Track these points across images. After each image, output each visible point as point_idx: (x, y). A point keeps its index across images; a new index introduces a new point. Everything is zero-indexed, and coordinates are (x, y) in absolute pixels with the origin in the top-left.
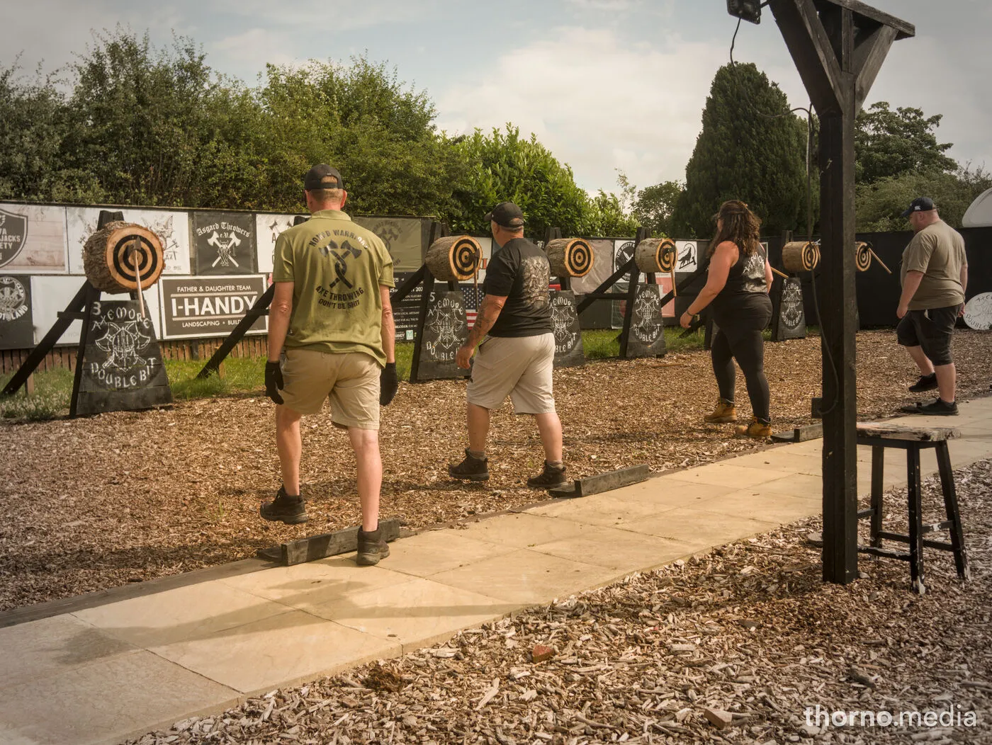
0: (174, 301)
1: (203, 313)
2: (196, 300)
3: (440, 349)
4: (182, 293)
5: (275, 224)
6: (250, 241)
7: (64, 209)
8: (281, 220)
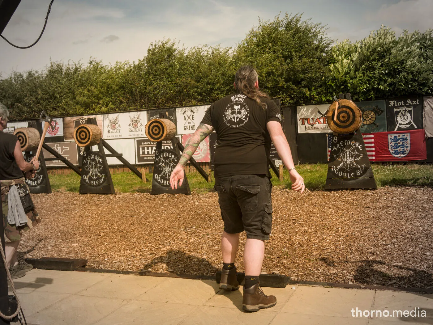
0: (141, 148)
1: (153, 153)
2: (150, 148)
3: (90, 179)
4: (144, 145)
5: (185, 112)
6: (174, 120)
7: (102, 115)
8: (188, 110)
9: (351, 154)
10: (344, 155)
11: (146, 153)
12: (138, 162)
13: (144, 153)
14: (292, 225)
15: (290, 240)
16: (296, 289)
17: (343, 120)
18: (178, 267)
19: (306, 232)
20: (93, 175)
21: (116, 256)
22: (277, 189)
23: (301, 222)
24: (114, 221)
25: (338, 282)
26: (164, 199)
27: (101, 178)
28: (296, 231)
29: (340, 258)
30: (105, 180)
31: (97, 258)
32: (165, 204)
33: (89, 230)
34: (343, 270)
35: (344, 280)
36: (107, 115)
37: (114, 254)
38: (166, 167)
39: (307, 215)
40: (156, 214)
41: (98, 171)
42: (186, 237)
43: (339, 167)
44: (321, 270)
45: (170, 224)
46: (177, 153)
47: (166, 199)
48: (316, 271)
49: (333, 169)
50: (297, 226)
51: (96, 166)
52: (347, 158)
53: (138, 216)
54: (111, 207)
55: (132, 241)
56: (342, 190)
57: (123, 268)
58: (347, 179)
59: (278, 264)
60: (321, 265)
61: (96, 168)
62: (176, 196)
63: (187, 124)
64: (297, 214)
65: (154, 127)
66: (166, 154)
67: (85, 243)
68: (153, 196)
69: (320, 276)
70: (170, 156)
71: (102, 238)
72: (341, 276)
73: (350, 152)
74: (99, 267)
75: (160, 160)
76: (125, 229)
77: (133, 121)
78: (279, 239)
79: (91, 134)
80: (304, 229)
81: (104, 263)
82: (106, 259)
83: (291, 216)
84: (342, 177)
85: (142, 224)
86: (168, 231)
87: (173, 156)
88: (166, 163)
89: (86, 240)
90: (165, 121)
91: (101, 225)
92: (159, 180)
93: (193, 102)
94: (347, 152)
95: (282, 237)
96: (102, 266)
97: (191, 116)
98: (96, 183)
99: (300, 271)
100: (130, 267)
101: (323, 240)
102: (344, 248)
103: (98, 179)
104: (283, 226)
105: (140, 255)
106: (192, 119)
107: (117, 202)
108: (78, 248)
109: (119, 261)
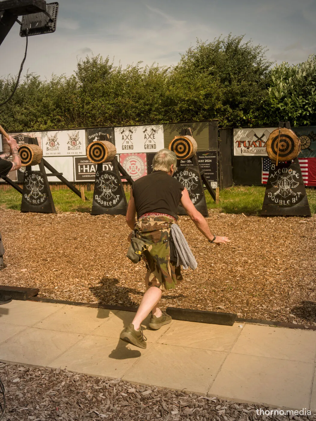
0: (79, 166)
1: (91, 171)
2: (88, 166)
3: (32, 198)
4: (83, 163)
5: (124, 131)
6: (112, 139)
7: (41, 133)
8: (126, 129)
9: (288, 182)
10: (281, 183)
11: (84, 171)
12: (76, 180)
13: (82, 171)
14: (232, 254)
15: (231, 271)
16: (243, 327)
17: (282, 149)
18: (127, 299)
19: (247, 262)
20: (35, 194)
21: (66, 284)
22: (213, 212)
23: (240, 251)
24: (58, 244)
25: (282, 321)
26: (105, 220)
27: (42, 197)
28: (237, 260)
29: (281, 293)
30: (46, 199)
31: (47, 286)
32: (106, 227)
33: (36, 254)
34: (286, 308)
35: (288, 319)
36: (46, 132)
37: (63, 281)
38: (106, 188)
39: (245, 243)
40: (99, 238)
41: (39, 190)
42: (131, 265)
43: (275, 194)
44: (265, 307)
45: (113, 249)
46: (117, 175)
47: (107, 220)
48: (260, 308)
49: (270, 196)
50: (237, 255)
51: (37, 185)
52: (283, 186)
53: (81, 240)
54: (54, 227)
55: (79, 267)
56: (277, 216)
57: (74, 298)
58: (283, 206)
59: (223, 299)
60: (264, 301)
61: (37, 188)
62: (116, 217)
63: (125, 144)
64: (236, 242)
65: (95, 149)
66: (106, 176)
67: (33, 269)
68: (93, 217)
69: (264, 312)
70: (110, 177)
71: (49, 263)
72: (284, 313)
73: (287, 180)
74: (50, 296)
75: (100, 181)
76: (70, 254)
77: (71, 139)
78: (221, 270)
79: (33, 154)
80: (243, 259)
81: (55, 292)
82: (56, 288)
83: (230, 244)
84: (278, 203)
85: (86, 248)
86: (112, 257)
87: (113, 178)
88: (106, 185)
89: (34, 265)
90: (106, 143)
91: (46, 249)
92: (99, 200)
93: (132, 122)
94: (284, 180)
95: (224, 268)
96: (54, 295)
97: (130, 136)
98: (37, 202)
99: (245, 307)
100: (81, 297)
101: (264, 272)
102: (285, 283)
103: (40, 198)
104: (223, 254)
105: (89, 284)
106: (130, 139)
107: (59, 223)
108: (27, 274)
109: (69, 291)
